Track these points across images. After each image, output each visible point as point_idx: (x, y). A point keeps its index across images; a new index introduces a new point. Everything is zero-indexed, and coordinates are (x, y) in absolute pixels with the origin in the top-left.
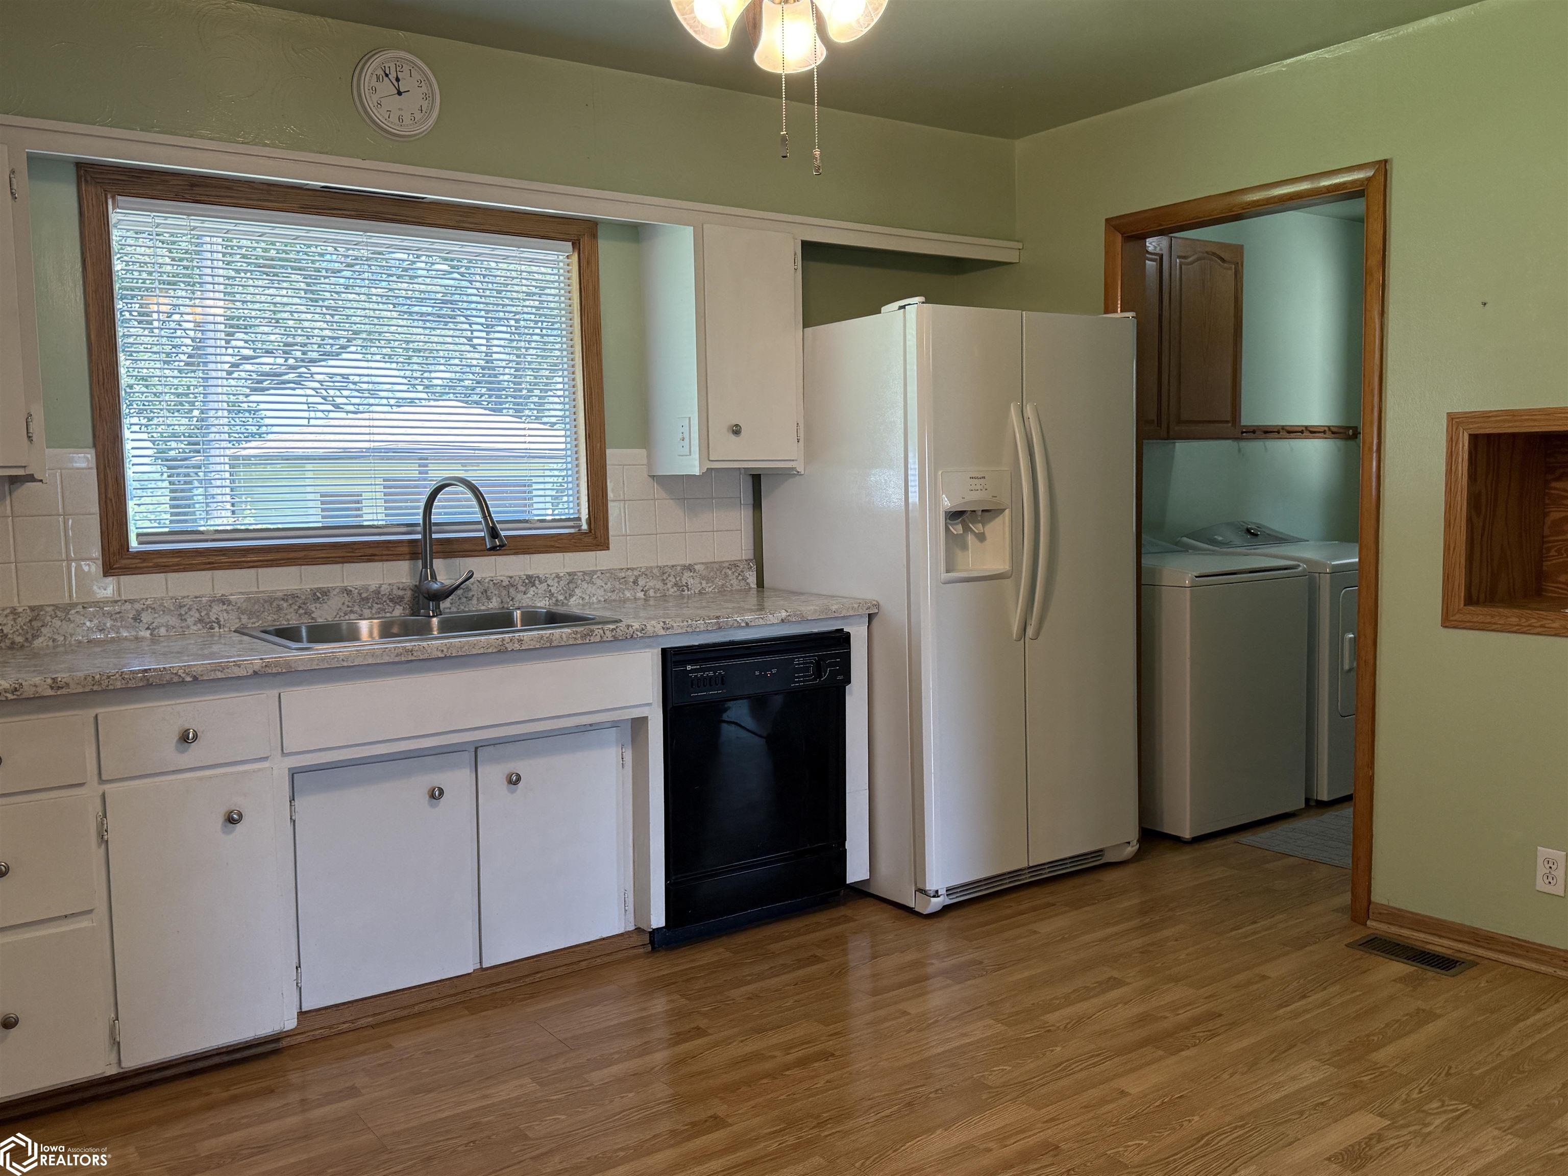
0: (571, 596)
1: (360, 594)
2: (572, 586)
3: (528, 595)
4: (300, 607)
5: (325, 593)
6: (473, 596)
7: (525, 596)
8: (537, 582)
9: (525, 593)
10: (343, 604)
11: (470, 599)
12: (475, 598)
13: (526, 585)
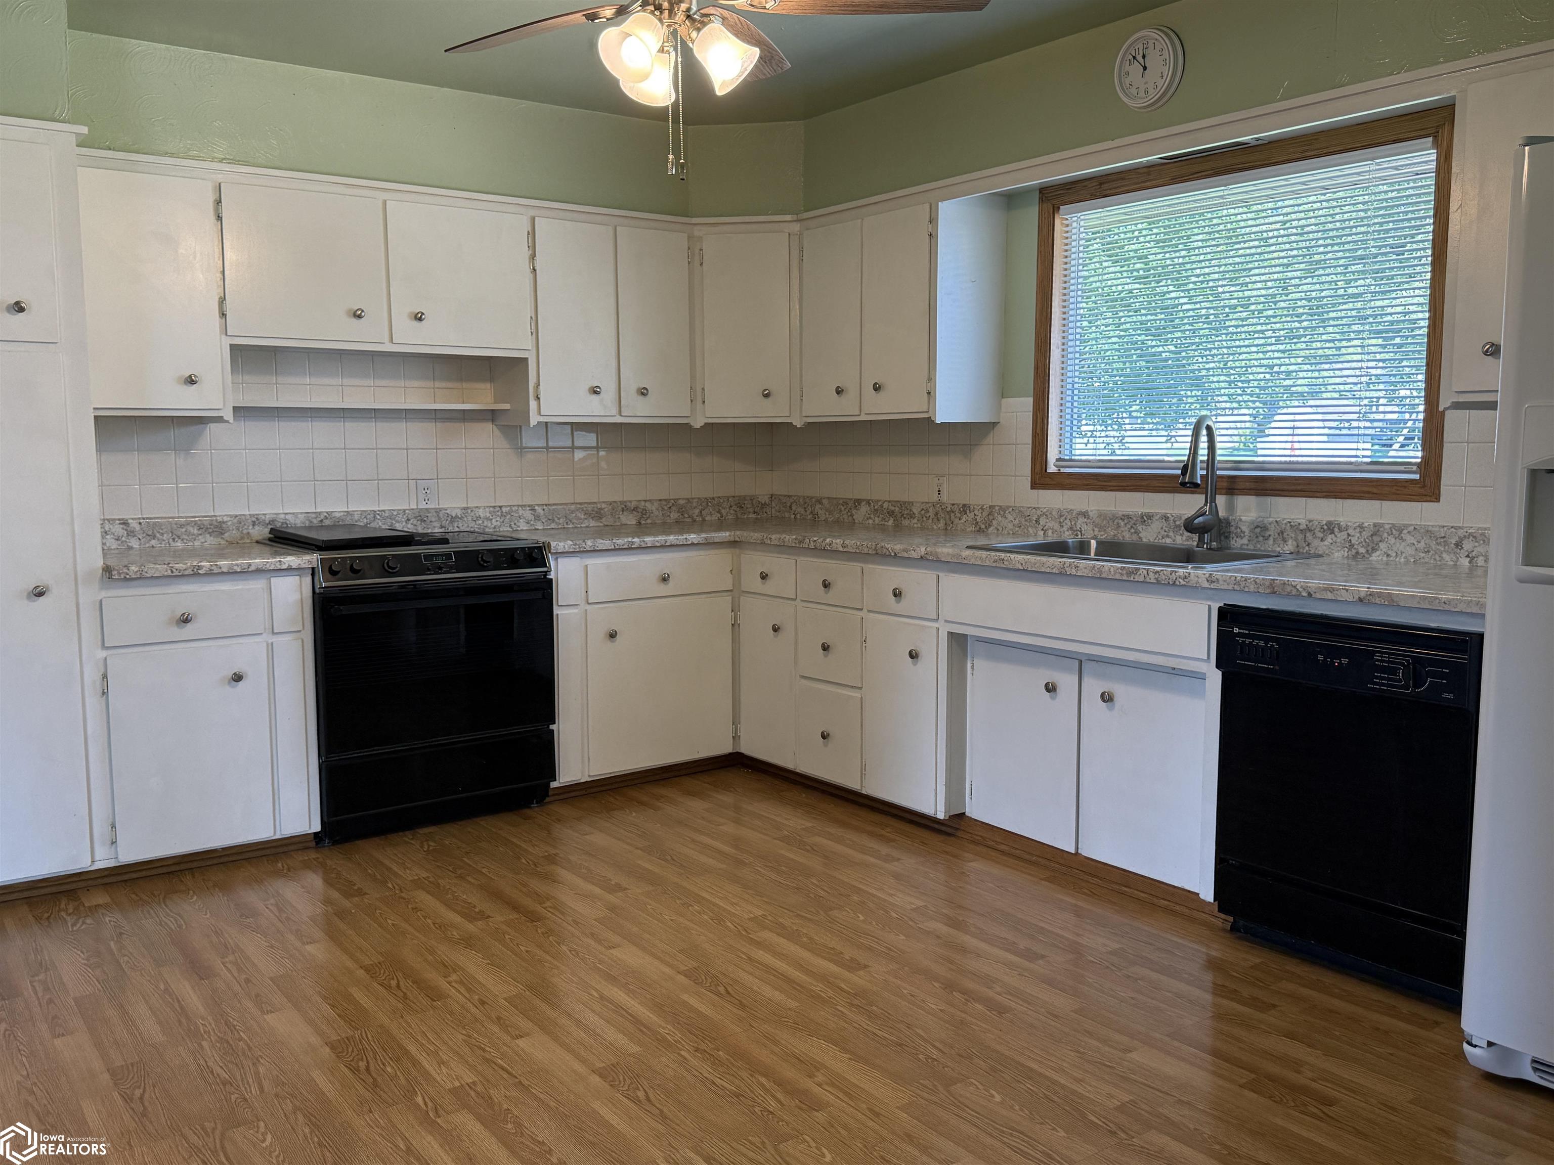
0: (1374, 550)
1: (1175, 522)
2: (1376, 539)
3: (1326, 543)
4: (1132, 527)
5: (1150, 517)
6: (1270, 535)
7: (1322, 543)
8: (1336, 530)
9: (1322, 540)
10: (1162, 528)
11: (1266, 539)
12: (1271, 539)
13: (1324, 531)
